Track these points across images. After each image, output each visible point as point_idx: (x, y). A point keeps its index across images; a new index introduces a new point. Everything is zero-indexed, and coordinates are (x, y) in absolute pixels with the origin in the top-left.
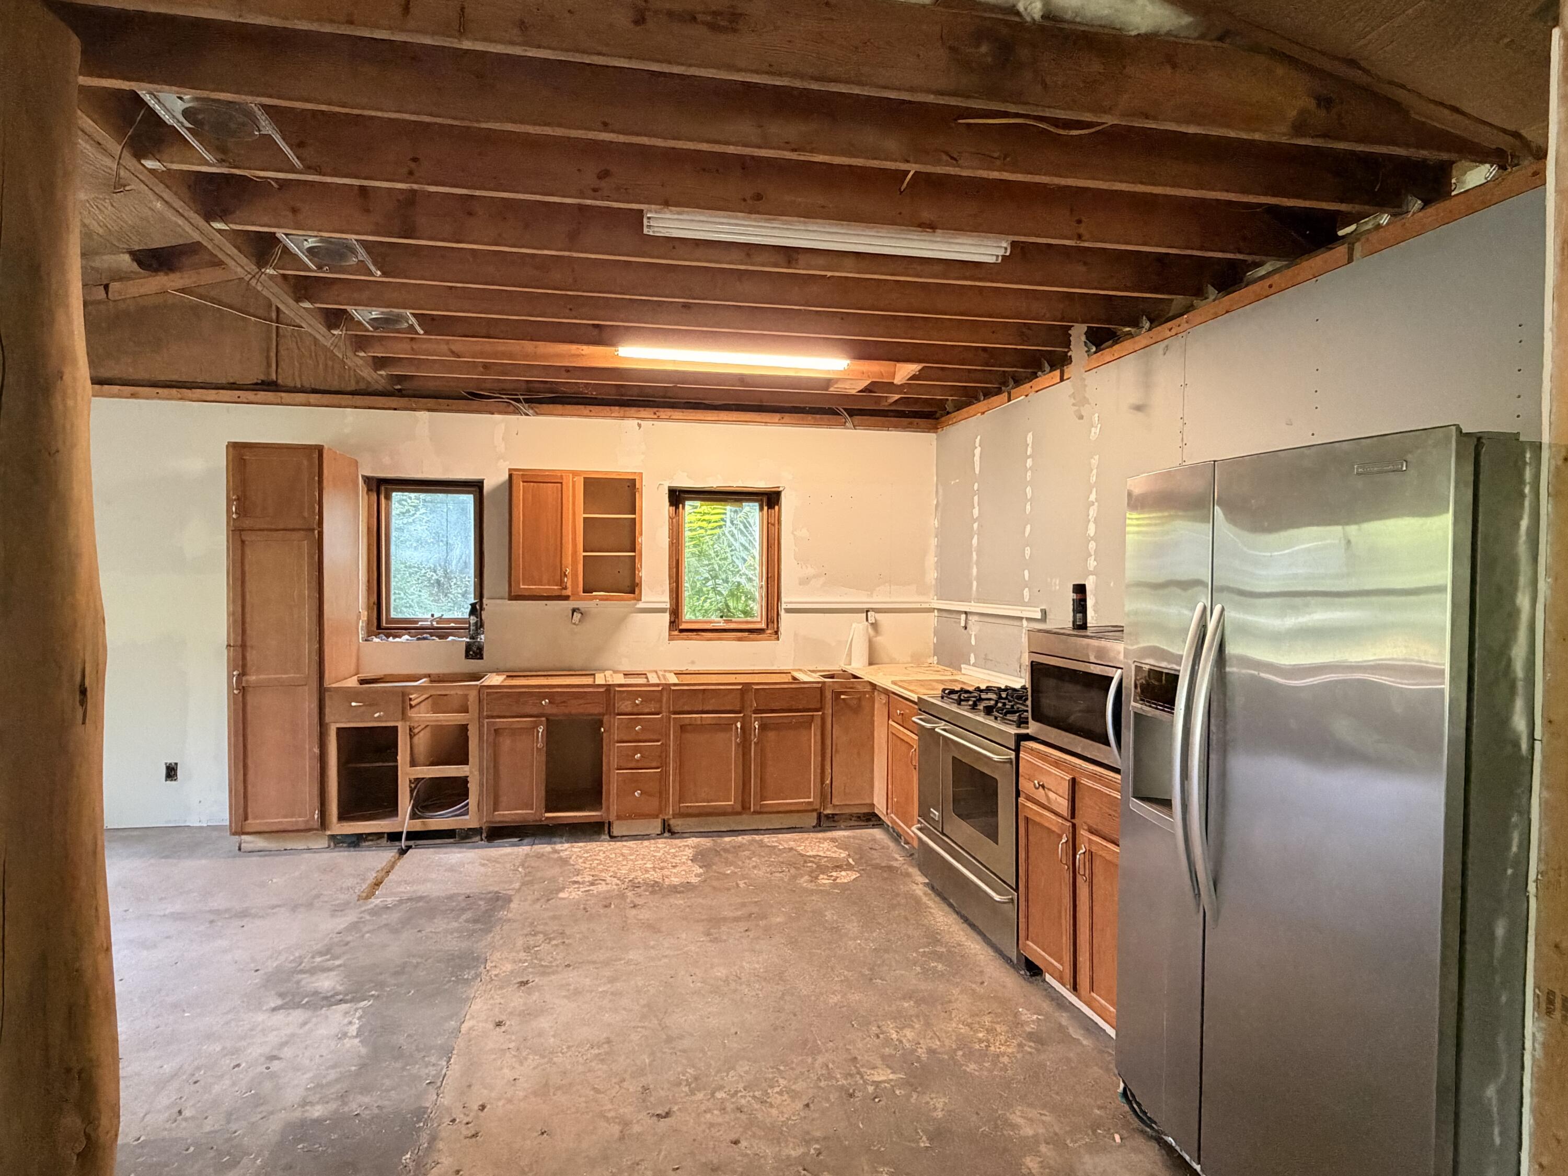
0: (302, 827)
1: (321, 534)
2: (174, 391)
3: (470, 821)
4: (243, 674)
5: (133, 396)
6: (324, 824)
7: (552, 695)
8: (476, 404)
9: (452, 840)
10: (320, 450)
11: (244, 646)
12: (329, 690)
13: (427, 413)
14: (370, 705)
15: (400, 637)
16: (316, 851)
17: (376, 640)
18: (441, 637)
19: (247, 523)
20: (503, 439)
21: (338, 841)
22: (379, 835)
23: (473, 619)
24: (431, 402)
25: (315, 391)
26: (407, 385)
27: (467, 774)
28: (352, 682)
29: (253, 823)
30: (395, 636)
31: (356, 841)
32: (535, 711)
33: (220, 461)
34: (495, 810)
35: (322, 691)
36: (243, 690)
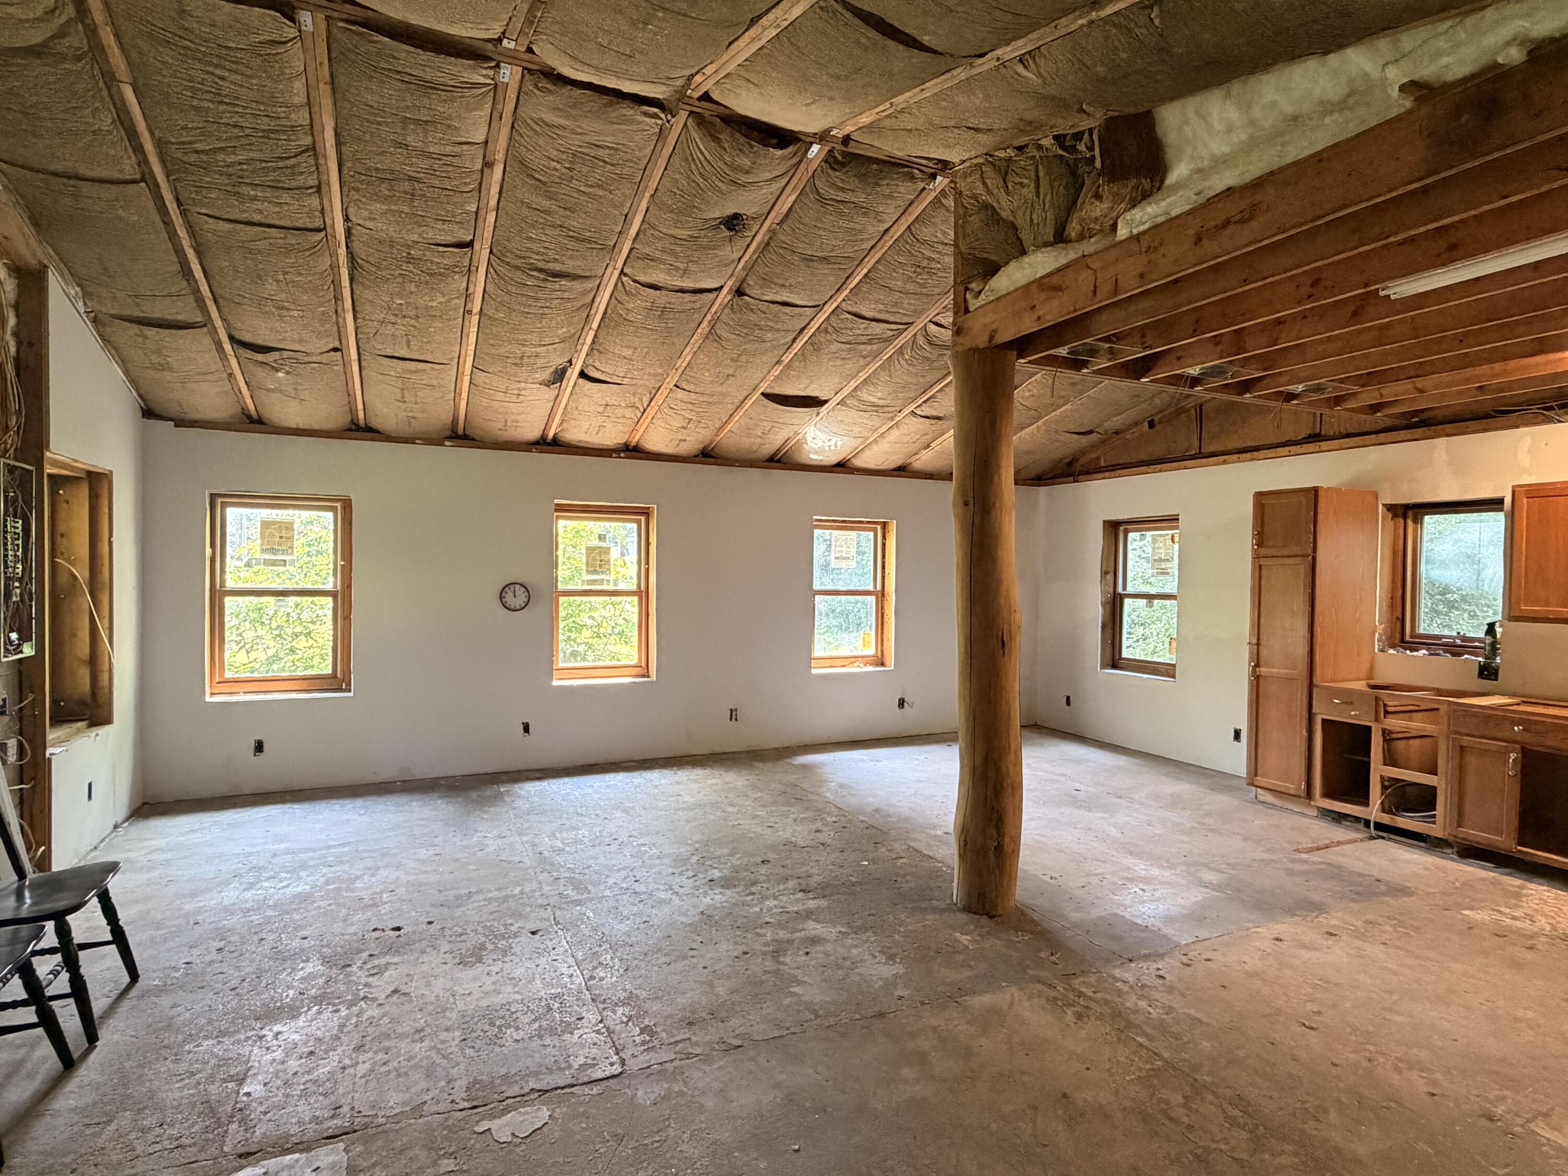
0: (1292, 792)
1: (1314, 559)
2: (1249, 455)
3: (1436, 830)
4: (1257, 665)
5: (1224, 462)
6: (1309, 795)
7: (1528, 723)
8: (1501, 420)
9: (1422, 844)
10: (1316, 490)
11: (1258, 644)
12: (1317, 686)
13: (1445, 439)
14: (1347, 703)
15: (1417, 651)
16: (1306, 816)
17: (1391, 651)
18: (1454, 654)
19: (1264, 551)
20: (1528, 452)
21: (1326, 814)
22: (1357, 819)
23: (1489, 640)
24: (1448, 428)
25: (1349, 436)
26: (1426, 415)
27: (1435, 784)
28: (1361, 686)
29: (1259, 780)
30: (1412, 650)
31: (1340, 818)
32: (1507, 735)
33: (1248, 508)
34: (1459, 826)
35: (1311, 686)
36: (1258, 678)
